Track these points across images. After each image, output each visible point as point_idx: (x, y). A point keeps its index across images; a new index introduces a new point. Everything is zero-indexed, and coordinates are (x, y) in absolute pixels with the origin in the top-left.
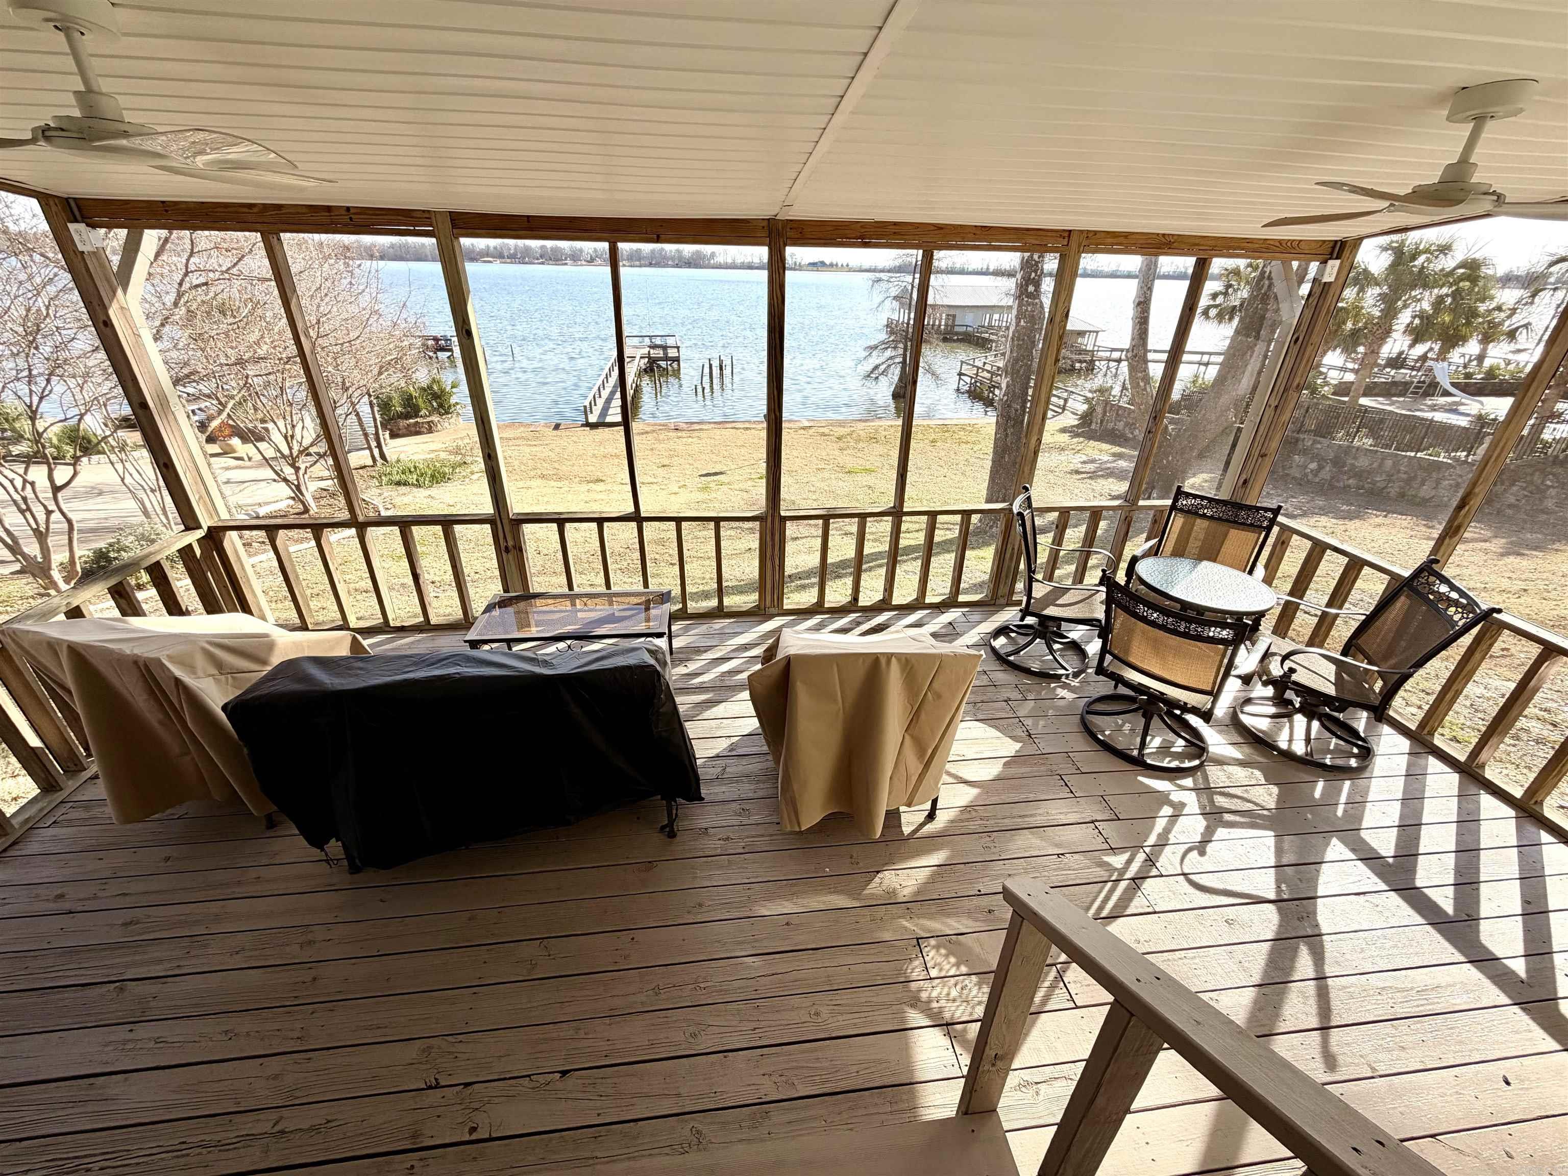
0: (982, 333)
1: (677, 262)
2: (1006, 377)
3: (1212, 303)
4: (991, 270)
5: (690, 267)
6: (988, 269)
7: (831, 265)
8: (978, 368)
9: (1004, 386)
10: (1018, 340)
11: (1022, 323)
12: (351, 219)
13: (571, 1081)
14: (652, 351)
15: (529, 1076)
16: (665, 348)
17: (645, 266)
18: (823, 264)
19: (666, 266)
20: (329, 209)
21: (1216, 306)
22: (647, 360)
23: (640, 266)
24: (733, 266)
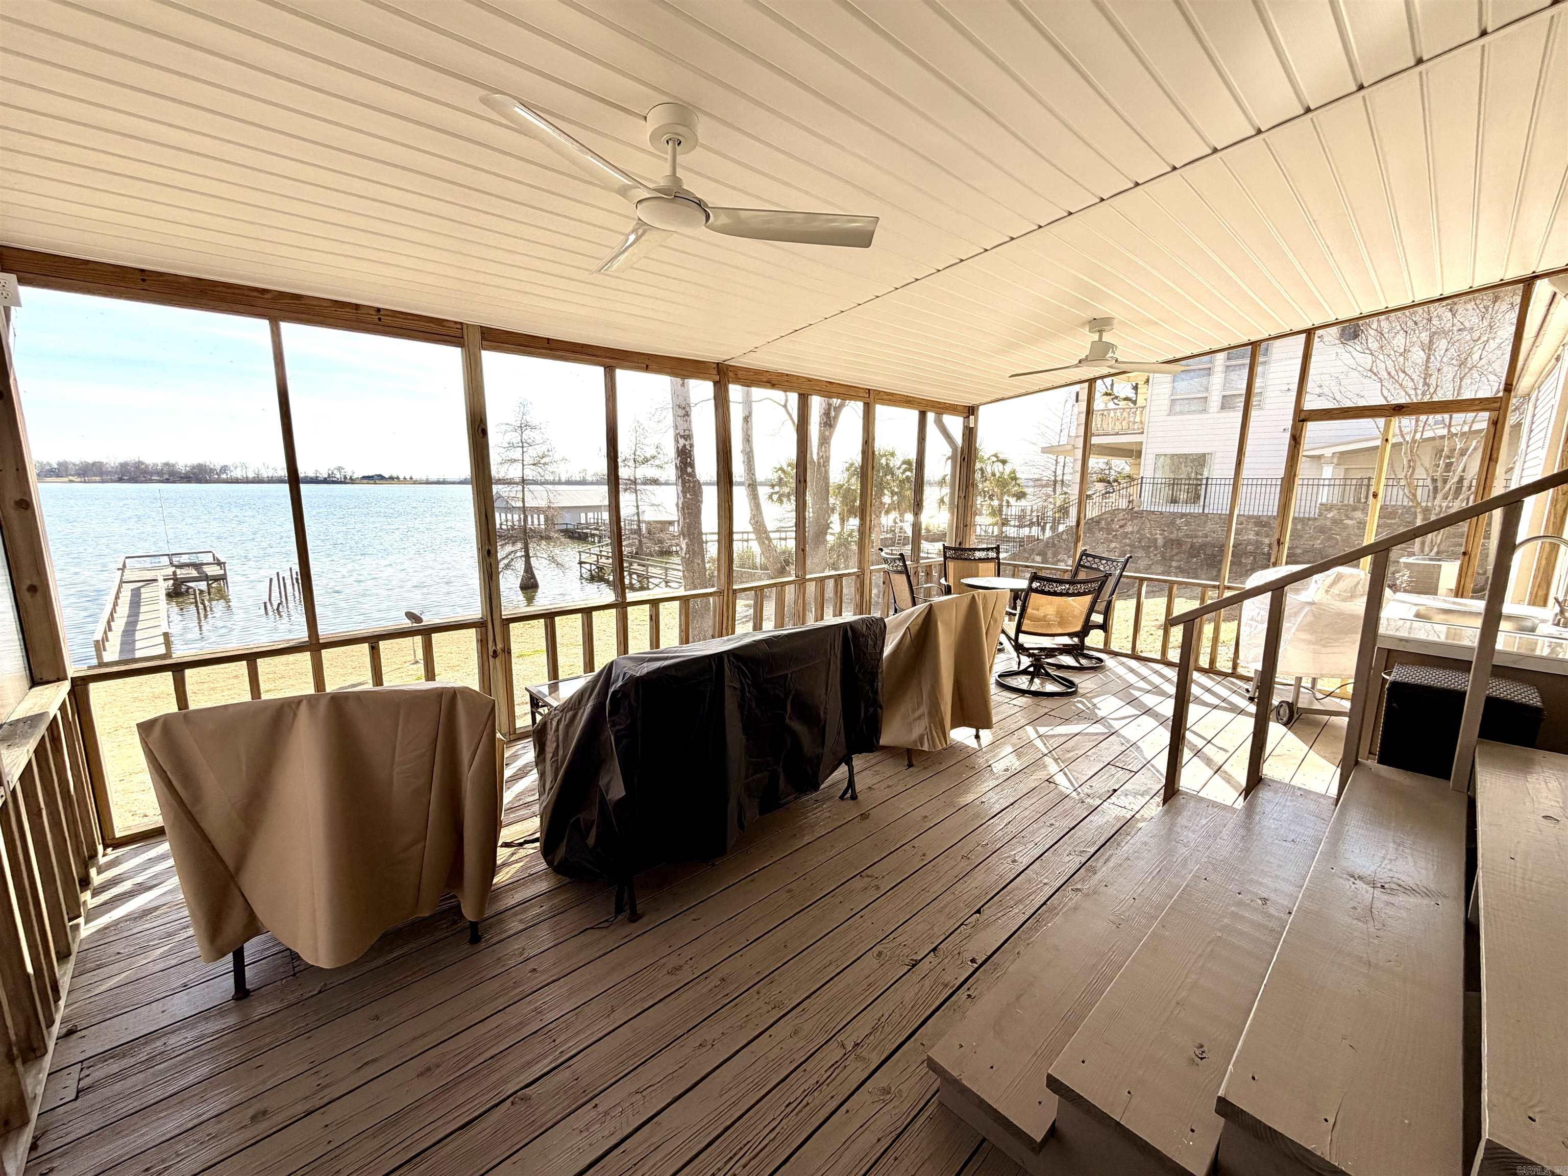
0: (582, 529)
1: (166, 476)
2: (684, 539)
3: (772, 491)
4: (563, 480)
5: (189, 482)
6: (560, 479)
7: (391, 478)
8: (598, 555)
9: (684, 546)
10: (688, 509)
11: (688, 496)
12: (380, 319)
13: (986, 911)
14: (178, 571)
15: (962, 924)
16: (197, 566)
18: (381, 477)
19: (151, 481)
20: (357, 307)
21: (776, 493)
22: (171, 582)
23: (103, 482)
24: (258, 480)
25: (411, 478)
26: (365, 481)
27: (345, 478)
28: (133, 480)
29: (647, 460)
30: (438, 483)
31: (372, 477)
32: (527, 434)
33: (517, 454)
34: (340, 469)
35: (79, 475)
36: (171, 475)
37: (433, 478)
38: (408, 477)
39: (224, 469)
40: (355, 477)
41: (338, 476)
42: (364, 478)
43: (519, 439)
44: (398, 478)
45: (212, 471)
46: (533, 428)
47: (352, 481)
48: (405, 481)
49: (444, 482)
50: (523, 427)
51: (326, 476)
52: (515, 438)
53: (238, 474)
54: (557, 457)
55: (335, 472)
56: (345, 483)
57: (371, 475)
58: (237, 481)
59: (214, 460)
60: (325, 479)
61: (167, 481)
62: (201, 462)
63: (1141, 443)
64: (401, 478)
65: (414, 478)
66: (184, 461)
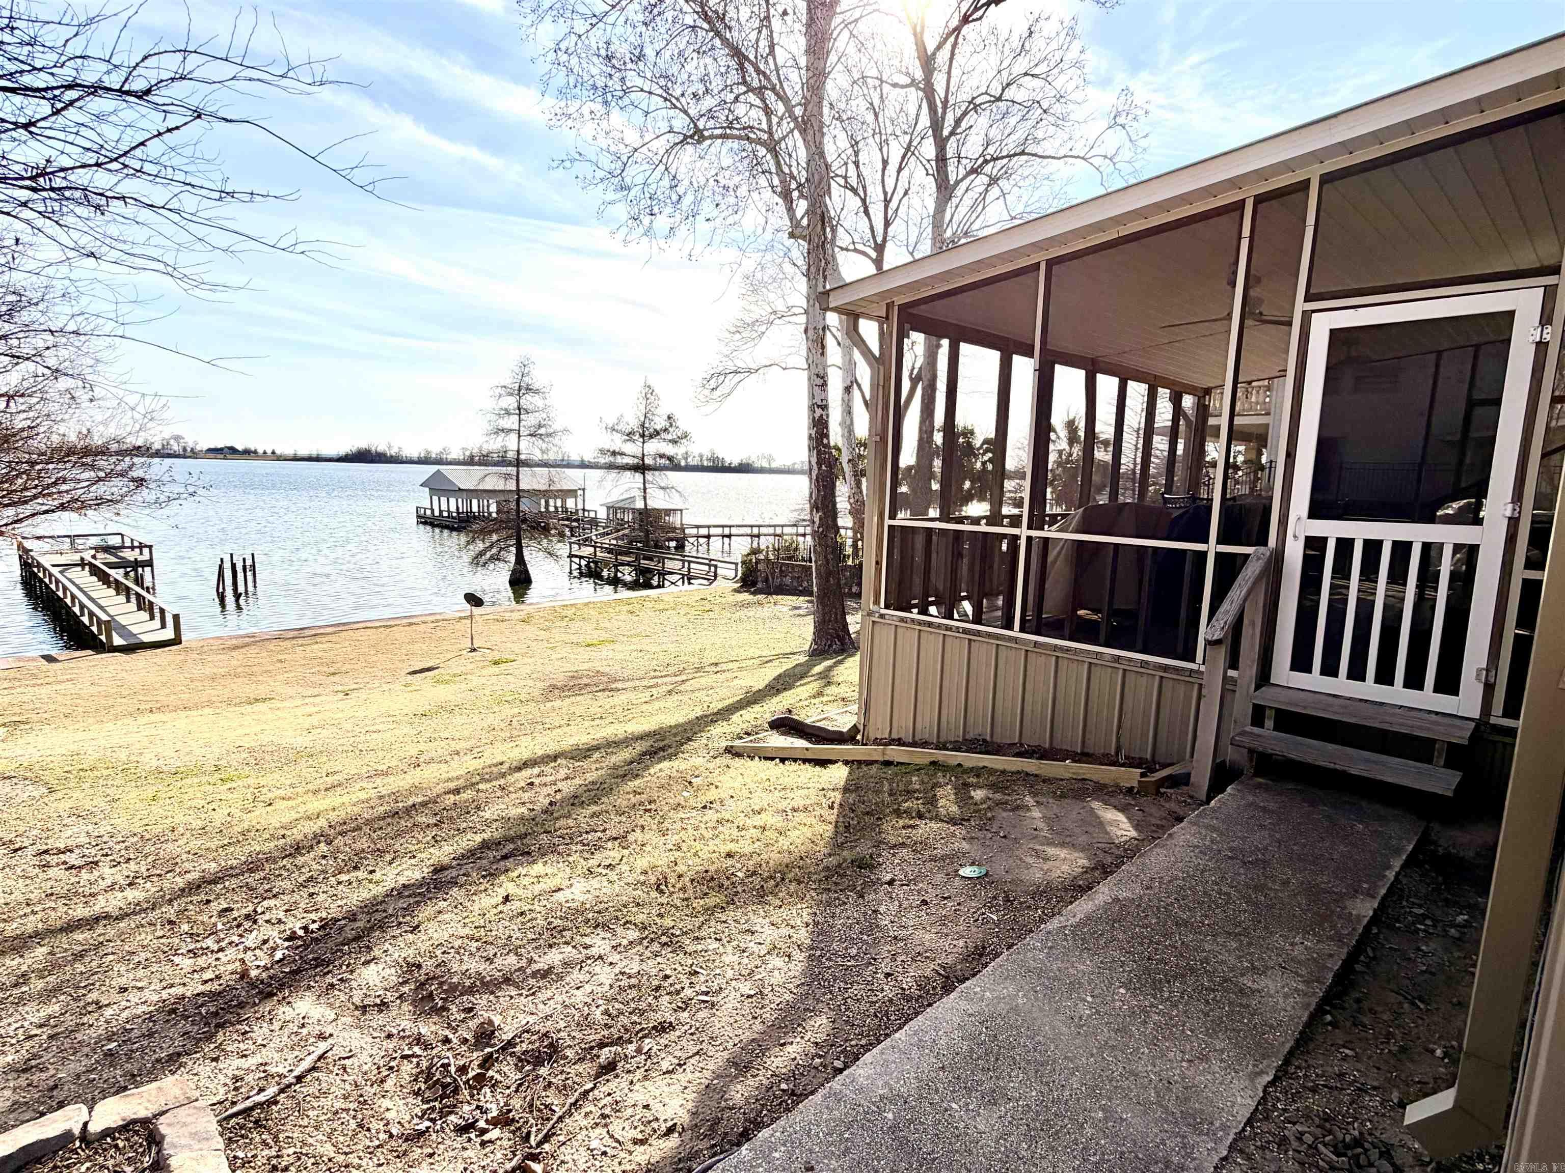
25: (273, 453)
26: (212, 455)
27: (185, 449)
29: (657, 433)
30: (310, 459)
31: (221, 449)
32: (528, 401)
33: (511, 422)
34: (177, 438)
37: (303, 452)
38: (269, 452)
40: (198, 448)
41: (175, 447)
42: (210, 450)
43: (516, 405)
44: (255, 452)
46: (537, 392)
47: (194, 454)
48: (265, 456)
49: (318, 459)
50: (523, 389)
51: (160, 447)
52: (510, 402)
54: (556, 426)
55: (172, 442)
56: (185, 457)
57: (220, 445)
60: (158, 450)
63: (1268, 425)
64: (260, 451)
65: (278, 452)
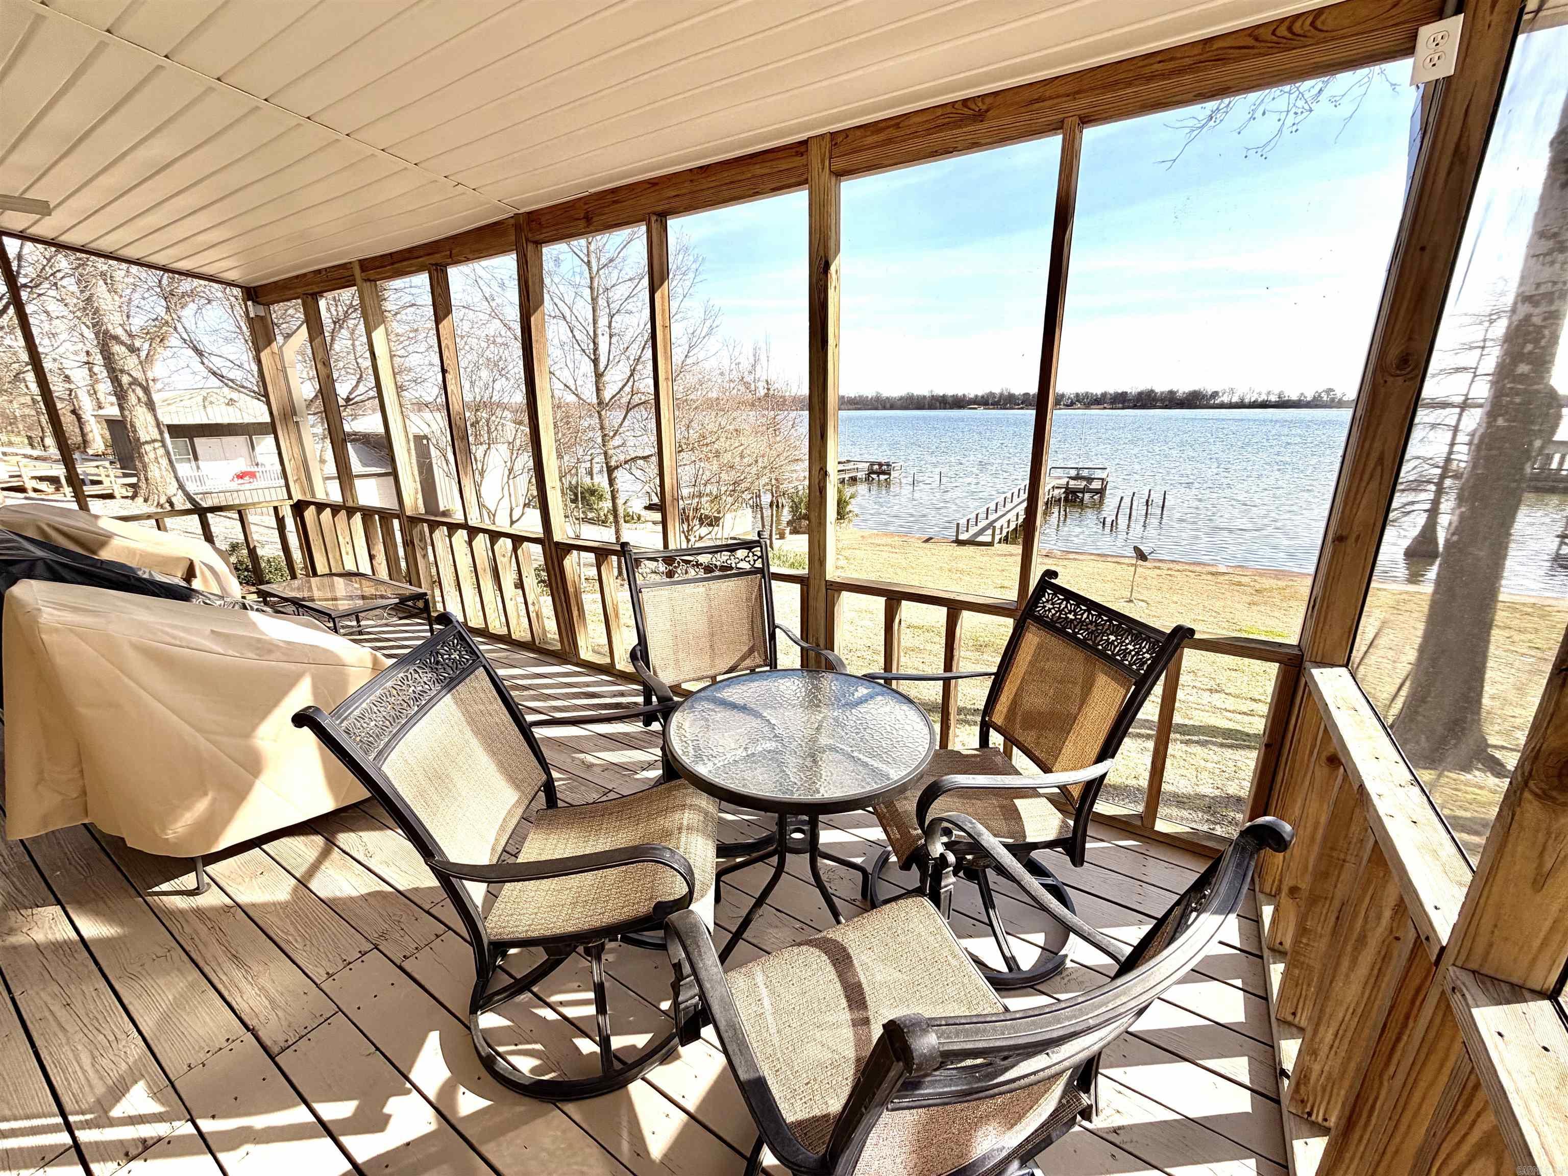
5: (1182, 408)
14: (1072, 482)
17: (1129, 408)
19: (1155, 407)
22: (1063, 490)
23: (1123, 408)
24: (1241, 405)
28: (1144, 407)
35: (1112, 403)
36: (1172, 401)
39: (1215, 394)
45: (1204, 396)
53: (1225, 399)
58: (1222, 406)
59: (1207, 386)
61: (1166, 407)
62: (1197, 388)
66: (1183, 388)
